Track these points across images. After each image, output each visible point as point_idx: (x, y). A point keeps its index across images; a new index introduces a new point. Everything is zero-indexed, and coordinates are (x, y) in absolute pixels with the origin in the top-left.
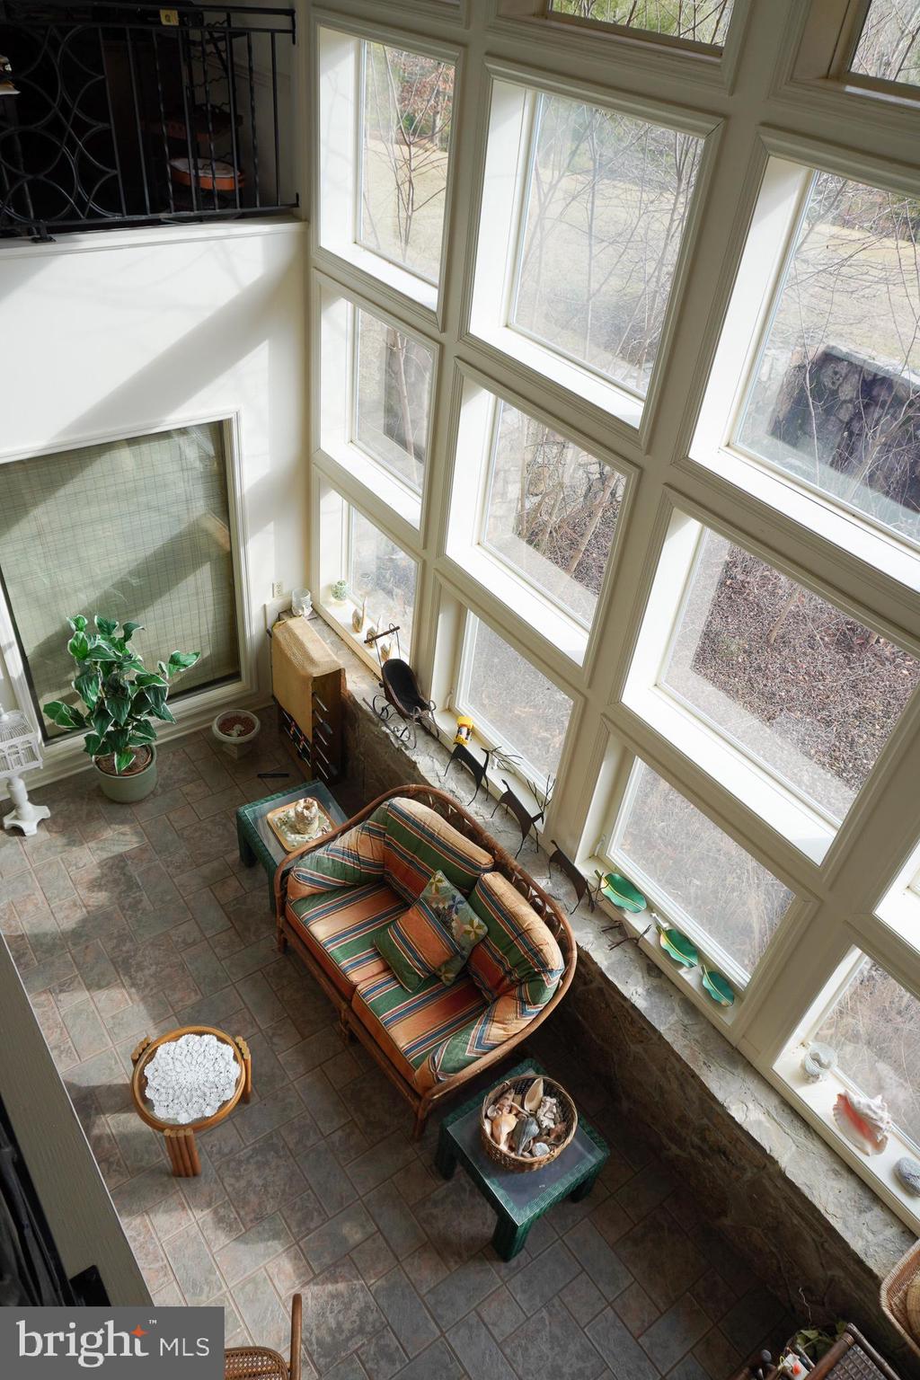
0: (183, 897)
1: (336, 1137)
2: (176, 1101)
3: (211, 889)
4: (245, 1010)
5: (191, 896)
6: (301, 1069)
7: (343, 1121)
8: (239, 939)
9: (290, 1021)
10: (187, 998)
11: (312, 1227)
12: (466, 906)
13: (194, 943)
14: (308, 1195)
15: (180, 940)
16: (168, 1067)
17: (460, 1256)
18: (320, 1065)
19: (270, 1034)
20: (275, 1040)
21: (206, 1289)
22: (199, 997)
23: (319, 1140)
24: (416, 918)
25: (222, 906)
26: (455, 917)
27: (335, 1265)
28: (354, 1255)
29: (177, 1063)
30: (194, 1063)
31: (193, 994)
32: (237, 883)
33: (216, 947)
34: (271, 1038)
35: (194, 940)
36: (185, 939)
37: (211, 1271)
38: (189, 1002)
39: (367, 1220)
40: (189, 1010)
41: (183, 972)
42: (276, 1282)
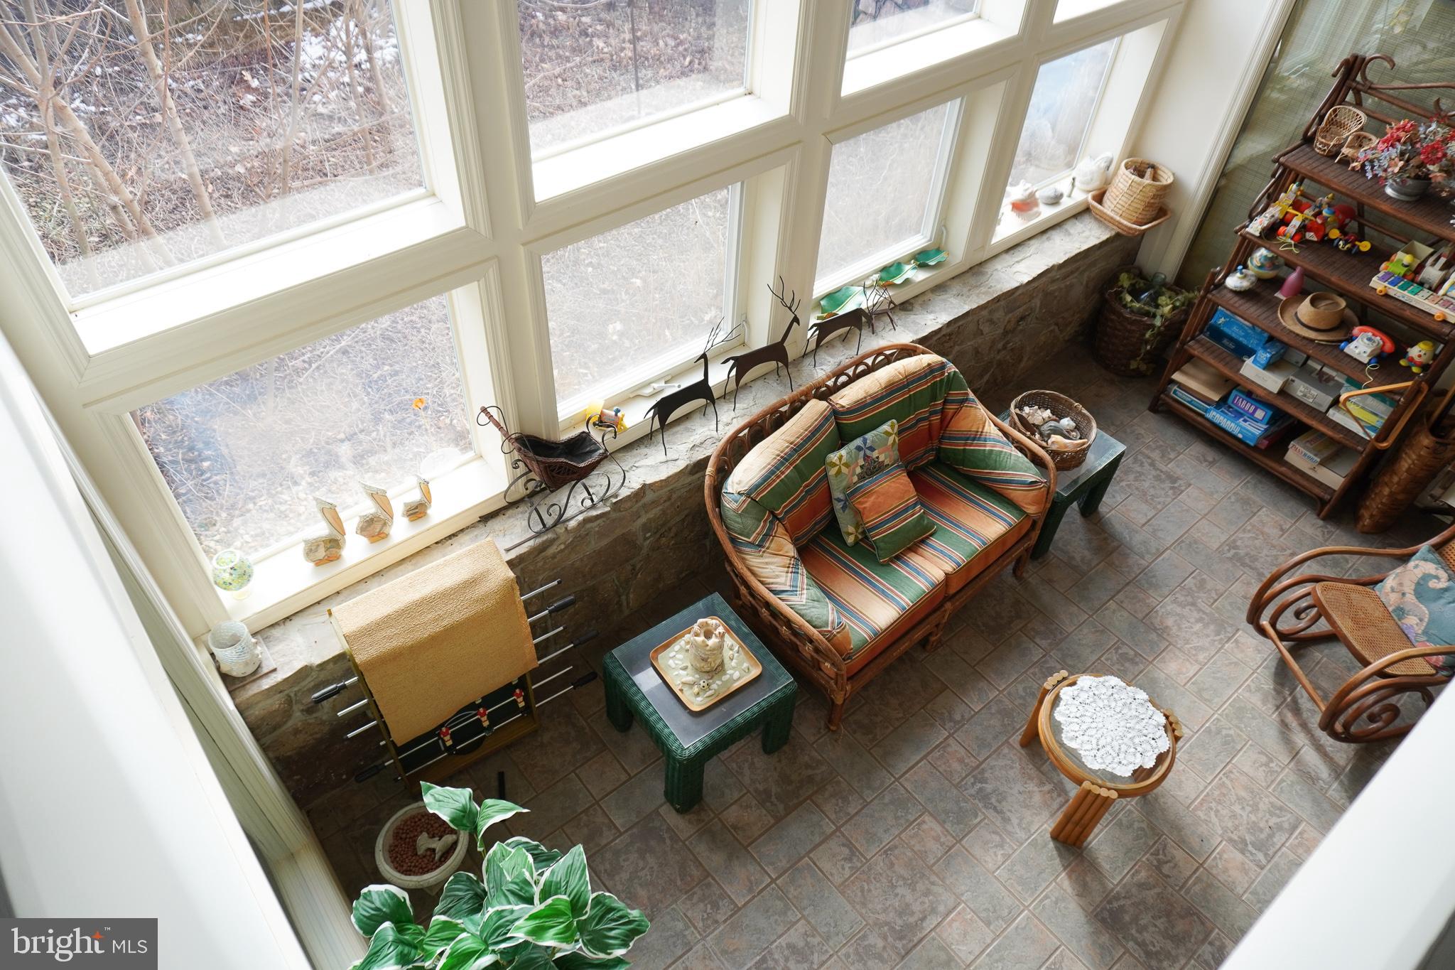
0: (773, 881)
1: (1044, 643)
2: (1145, 732)
3: (749, 845)
4: (929, 758)
5: (769, 869)
6: (983, 684)
7: (1025, 638)
8: (828, 787)
9: (929, 706)
10: (933, 833)
11: (1132, 653)
12: (869, 436)
13: (849, 845)
14: (1107, 660)
15: (847, 865)
16: (1111, 751)
17: (1105, 539)
18: (973, 667)
19: (952, 724)
20: (957, 717)
21: (1224, 732)
22: (927, 818)
23: (1051, 656)
24: (872, 499)
25: (778, 820)
26: (875, 454)
27: (1155, 630)
28: (1140, 616)
29: (1102, 742)
30: (1094, 725)
31: (925, 827)
32: (734, 807)
33: (849, 814)
34: (956, 722)
35: (844, 845)
36: (845, 859)
37: (1209, 731)
38: (938, 828)
39: (1106, 609)
40: (948, 826)
41: (896, 847)
42: (1191, 674)
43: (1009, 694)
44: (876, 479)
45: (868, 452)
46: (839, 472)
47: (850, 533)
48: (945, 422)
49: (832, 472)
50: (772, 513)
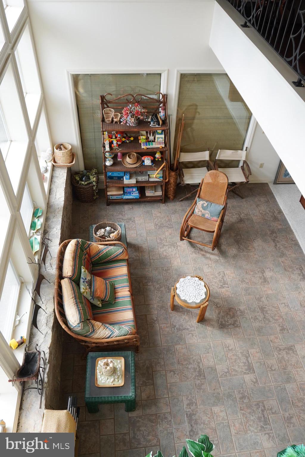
0: (169, 397)
1: (150, 284)
3: (155, 397)
4: (161, 334)
5: (165, 396)
6: (151, 306)
7: (146, 287)
8: (153, 365)
9: (148, 323)
10: (180, 348)
11: (166, 268)
13: (171, 371)
14: (164, 274)
15: (176, 375)
17: (134, 247)
18: (145, 304)
19: (156, 321)
20: (155, 319)
21: (197, 267)
22: (176, 347)
23: (155, 285)
25: (153, 384)
27: (164, 258)
28: (159, 258)
31: (178, 349)
32: (142, 394)
33: (163, 365)
34: (157, 320)
35: (170, 372)
36: (174, 375)
37: (195, 270)
38: (180, 346)
39: (152, 263)
40: (181, 343)
41: (178, 360)
42: (180, 261)
43: (158, 302)
44: (94, 285)
45: (86, 280)
46: (86, 292)
47: (99, 304)
48: (89, 255)
49: (85, 294)
50: (87, 320)
